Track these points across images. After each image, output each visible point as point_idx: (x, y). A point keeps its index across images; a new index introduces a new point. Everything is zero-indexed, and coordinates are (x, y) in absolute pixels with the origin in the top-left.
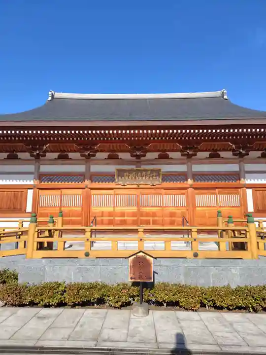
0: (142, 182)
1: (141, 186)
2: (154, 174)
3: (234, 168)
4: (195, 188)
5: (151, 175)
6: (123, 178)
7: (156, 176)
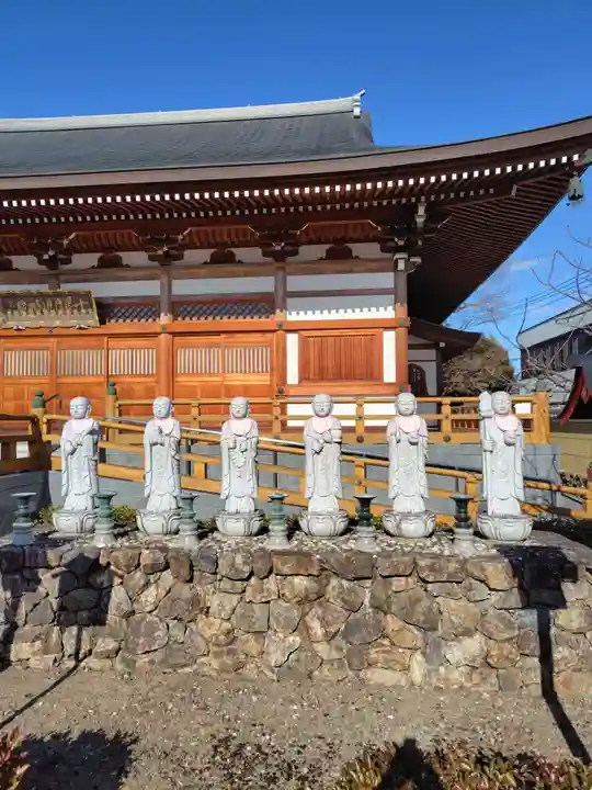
0: (58, 323)
1: (55, 332)
2: (81, 303)
3: (263, 284)
4: (174, 334)
5: (76, 306)
6: (16, 312)
7: (85, 307)
